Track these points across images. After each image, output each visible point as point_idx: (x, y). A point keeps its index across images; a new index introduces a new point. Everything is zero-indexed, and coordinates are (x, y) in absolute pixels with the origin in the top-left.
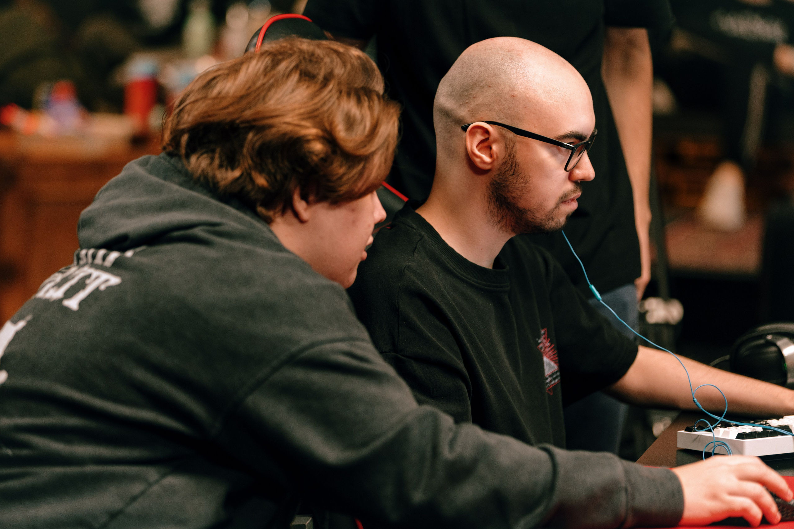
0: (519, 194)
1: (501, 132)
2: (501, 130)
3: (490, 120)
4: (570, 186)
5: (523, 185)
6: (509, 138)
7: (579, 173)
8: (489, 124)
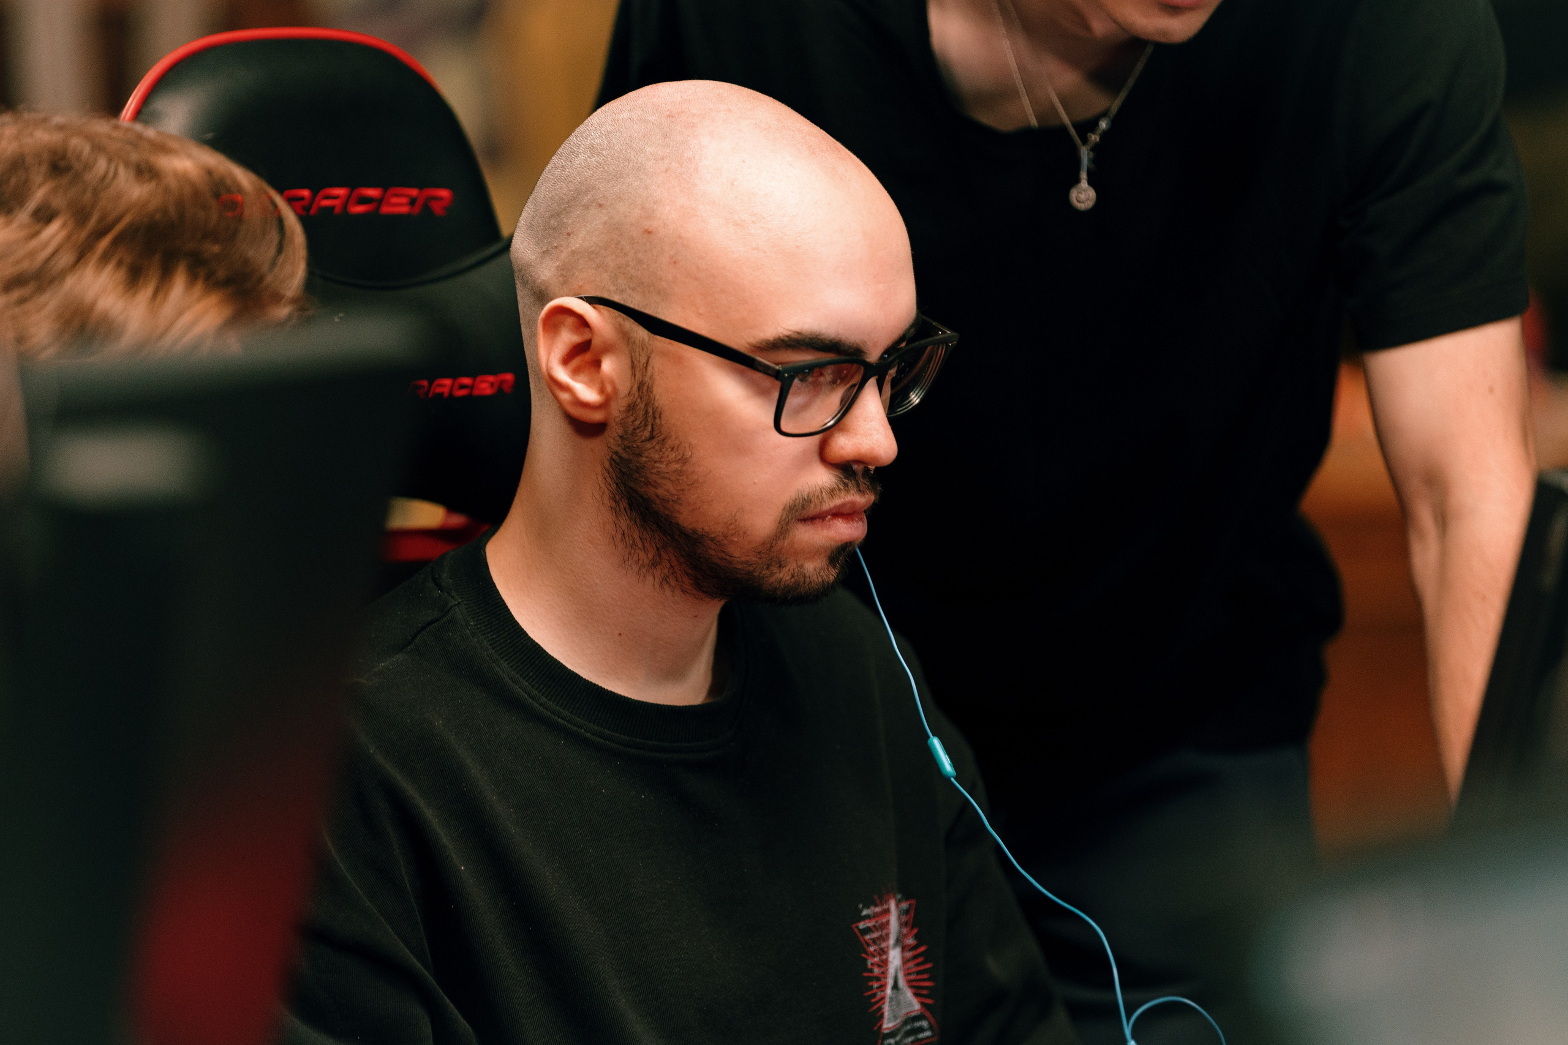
0: (674, 492)
1: (620, 325)
2: (620, 320)
3: (598, 294)
4: (822, 478)
5: (677, 466)
6: (637, 342)
7: (845, 445)
8: (590, 303)
